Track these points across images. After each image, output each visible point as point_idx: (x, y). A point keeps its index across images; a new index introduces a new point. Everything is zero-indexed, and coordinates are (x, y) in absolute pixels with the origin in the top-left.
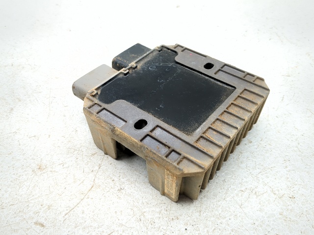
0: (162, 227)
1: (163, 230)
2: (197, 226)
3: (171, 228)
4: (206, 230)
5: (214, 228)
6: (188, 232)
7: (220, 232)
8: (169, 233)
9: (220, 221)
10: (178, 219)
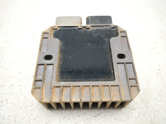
0: (126, 113)
1: (127, 115)
2: (145, 115)
3: (131, 115)
4: (150, 117)
5: (154, 117)
6: (141, 118)
7: (157, 119)
8: (130, 117)
9: (157, 114)
10: (135, 110)
